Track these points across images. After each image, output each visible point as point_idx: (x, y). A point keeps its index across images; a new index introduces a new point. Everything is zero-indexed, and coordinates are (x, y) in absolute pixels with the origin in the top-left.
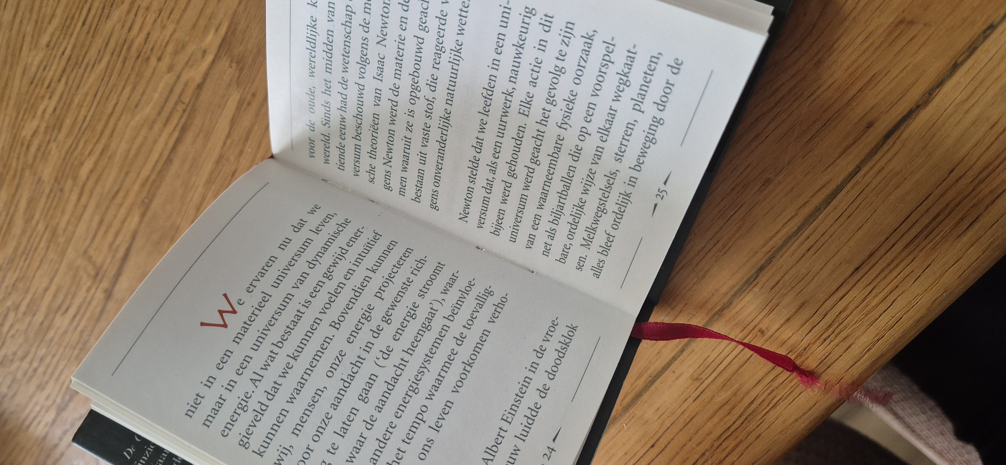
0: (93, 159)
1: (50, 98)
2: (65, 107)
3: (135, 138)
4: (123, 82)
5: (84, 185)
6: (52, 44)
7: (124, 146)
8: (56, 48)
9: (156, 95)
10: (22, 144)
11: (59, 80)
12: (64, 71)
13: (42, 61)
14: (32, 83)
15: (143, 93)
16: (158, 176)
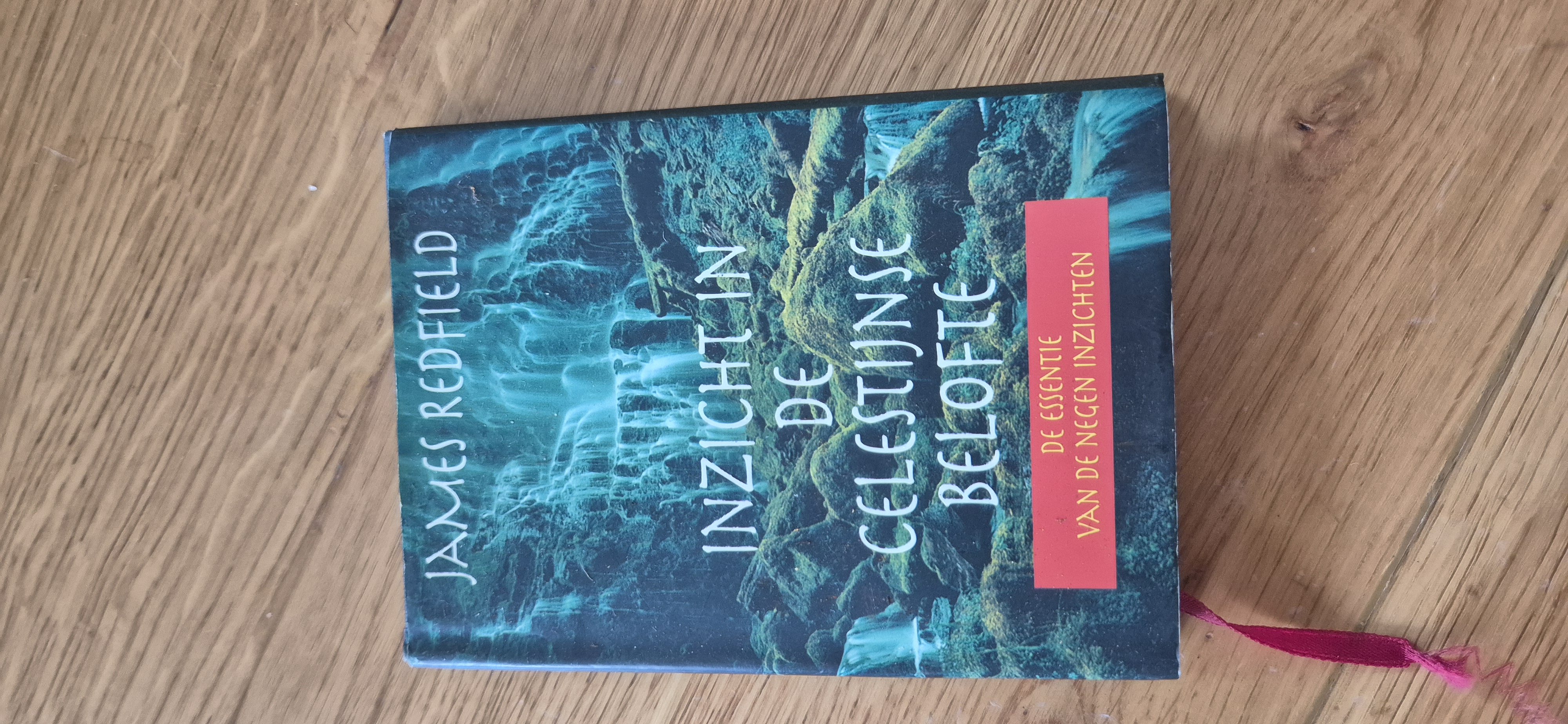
0: (161, 557)
1: (75, 460)
2: (106, 472)
3: (246, 501)
4: (223, 403)
5: (139, 614)
6: (83, 362)
7: (223, 519)
8: (89, 370)
9: (289, 413)
10: (14, 560)
11: (95, 425)
12: (105, 406)
13: (61, 396)
14: (39, 440)
15: (263, 415)
16: (293, 561)
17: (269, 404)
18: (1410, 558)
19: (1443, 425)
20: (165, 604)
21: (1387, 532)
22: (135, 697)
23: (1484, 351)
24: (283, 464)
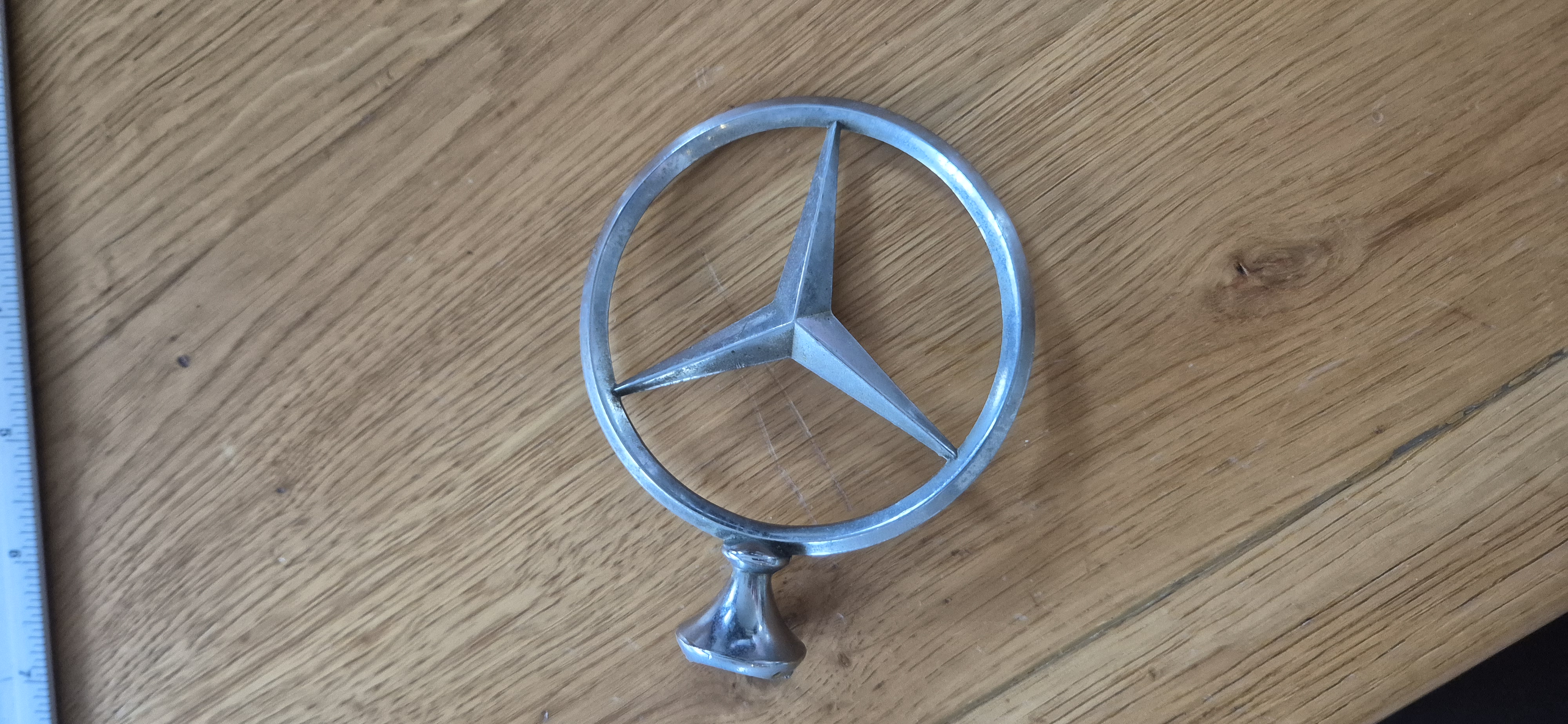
0: (193, 108)
2: (180, 17)
3: (282, 102)
4: (301, 13)
5: (155, 143)
7: (256, 105)
9: (349, 51)
10: (73, 46)
15: (329, 40)
16: (295, 170)
17: (338, 34)
18: (1122, 626)
19: (1206, 545)
20: (179, 147)
21: (1119, 598)
22: (120, 206)
23: (1268, 509)
24: (325, 89)
